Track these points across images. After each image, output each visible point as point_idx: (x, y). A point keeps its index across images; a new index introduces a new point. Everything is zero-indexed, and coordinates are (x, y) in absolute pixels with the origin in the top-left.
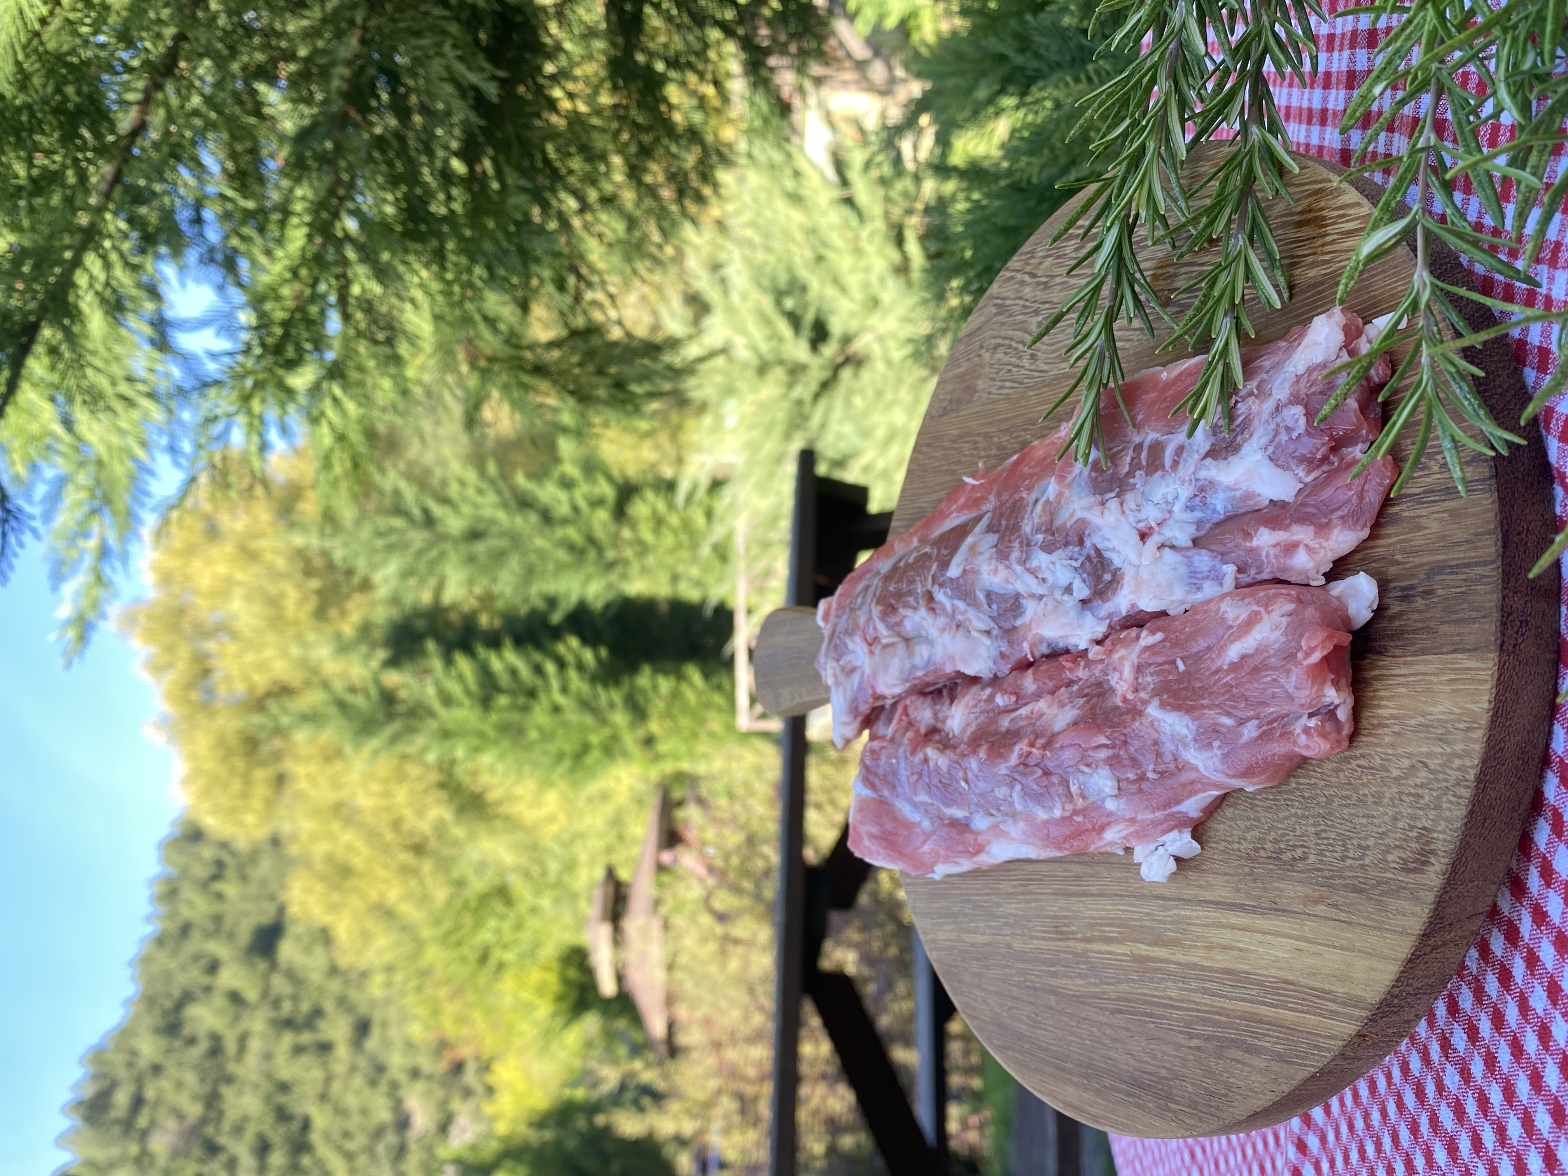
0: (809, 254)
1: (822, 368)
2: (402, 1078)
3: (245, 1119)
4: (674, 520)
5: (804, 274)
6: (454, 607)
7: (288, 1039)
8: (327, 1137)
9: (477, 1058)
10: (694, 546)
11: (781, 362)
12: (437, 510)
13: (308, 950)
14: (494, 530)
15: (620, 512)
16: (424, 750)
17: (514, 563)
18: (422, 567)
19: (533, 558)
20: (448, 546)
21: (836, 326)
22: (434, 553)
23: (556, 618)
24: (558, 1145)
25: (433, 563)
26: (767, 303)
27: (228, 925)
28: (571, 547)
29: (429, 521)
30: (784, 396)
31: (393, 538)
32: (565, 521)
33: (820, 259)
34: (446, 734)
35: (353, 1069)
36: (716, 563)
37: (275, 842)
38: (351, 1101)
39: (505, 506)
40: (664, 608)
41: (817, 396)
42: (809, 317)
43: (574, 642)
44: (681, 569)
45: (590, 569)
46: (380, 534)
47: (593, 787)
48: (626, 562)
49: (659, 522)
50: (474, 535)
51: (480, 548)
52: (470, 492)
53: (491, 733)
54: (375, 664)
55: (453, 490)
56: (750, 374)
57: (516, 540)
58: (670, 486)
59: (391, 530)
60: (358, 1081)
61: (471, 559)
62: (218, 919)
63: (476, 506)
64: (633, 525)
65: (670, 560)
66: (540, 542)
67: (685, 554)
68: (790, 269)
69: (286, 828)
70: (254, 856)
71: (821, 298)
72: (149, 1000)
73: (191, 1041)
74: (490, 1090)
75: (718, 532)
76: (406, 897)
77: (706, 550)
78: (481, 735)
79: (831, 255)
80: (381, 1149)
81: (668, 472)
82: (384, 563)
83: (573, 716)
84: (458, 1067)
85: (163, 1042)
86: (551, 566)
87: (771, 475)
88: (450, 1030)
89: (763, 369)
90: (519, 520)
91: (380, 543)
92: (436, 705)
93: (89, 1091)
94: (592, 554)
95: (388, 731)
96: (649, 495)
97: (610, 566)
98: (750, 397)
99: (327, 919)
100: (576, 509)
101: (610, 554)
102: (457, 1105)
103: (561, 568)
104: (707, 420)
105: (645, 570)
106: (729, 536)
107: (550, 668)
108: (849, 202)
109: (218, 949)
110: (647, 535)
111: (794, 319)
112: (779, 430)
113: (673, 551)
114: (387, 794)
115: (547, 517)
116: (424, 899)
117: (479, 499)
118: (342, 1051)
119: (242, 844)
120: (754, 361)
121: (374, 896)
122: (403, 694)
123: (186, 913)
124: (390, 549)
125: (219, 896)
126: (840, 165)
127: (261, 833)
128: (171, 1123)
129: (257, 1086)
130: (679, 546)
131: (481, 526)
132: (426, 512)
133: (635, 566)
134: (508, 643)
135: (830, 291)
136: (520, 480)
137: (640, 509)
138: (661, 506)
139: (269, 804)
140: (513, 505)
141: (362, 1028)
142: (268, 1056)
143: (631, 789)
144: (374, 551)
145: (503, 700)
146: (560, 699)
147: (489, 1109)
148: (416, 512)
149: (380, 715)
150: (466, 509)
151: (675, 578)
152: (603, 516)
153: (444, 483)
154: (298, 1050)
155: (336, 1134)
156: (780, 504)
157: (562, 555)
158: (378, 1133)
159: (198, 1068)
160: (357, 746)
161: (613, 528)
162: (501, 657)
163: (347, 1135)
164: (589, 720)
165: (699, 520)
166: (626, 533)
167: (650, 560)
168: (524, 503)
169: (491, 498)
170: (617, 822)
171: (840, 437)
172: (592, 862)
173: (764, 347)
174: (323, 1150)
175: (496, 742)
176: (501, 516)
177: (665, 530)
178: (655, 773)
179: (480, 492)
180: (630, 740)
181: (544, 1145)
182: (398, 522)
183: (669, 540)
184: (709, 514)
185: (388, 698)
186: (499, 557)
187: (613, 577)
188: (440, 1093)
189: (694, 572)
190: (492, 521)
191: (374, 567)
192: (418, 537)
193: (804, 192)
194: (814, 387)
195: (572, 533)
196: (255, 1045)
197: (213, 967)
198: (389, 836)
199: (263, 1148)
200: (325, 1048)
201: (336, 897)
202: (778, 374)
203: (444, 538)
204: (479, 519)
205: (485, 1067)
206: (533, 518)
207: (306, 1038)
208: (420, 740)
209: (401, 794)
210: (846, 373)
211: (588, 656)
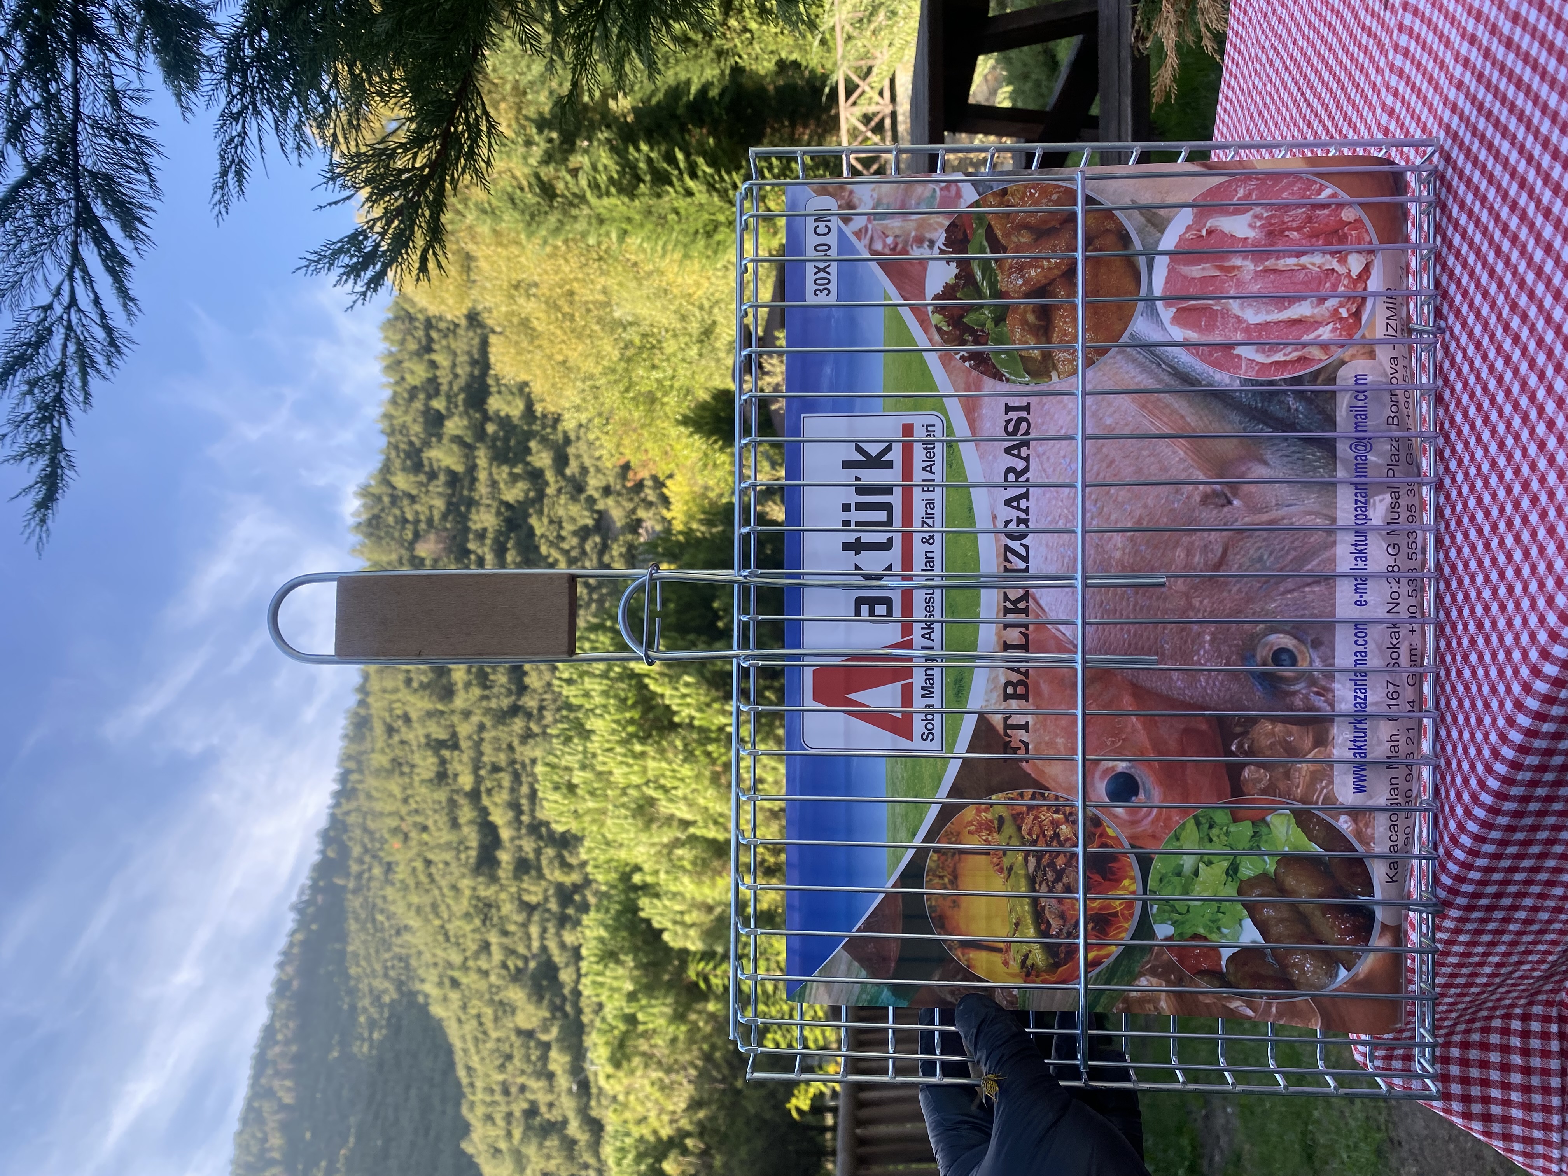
2: (596, 495)
3: (485, 530)
7: (505, 470)
8: (547, 540)
9: (655, 478)
13: (509, 403)
27: (444, 386)
34: (600, 220)
38: (561, 512)
43: (697, 130)
53: (637, 217)
54: (533, 161)
62: (435, 382)
69: (481, 304)
70: (455, 328)
73: (433, 475)
74: (666, 501)
76: (584, 356)
78: (629, 220)
80: (588, 546)
83: (704, 198)
84: (640, 486)
85: (412, 478)
88: (631, 456)
92: (589, 195)
99: (523, 377)
102: (642, 513)
107: (678, 154)
118: (550, 477)
119: (443, 320)
125: (432, 364)
127: (461, 310)
128: (431, 536)
129: (490, 507)
134: (643, 136)
139: (462, 286)
141: (561, 460)
142: (494, 484)
145: (644, 189)
146: (691, 184)
147: (666, 514)
149: (545, 207)
154: (514, 478)
155: (553, 537)
158: (585, 534)
159: (442, 495)
162: (638, 150)
163: (561, 537)
174: (545, 548)
175: (642, 226)
188: (628, 504)
196: (482, 476)
197: (439, 420)
199: (500, 549)
200: (536, 475)
205: (659, 484)
211: (710, 140)
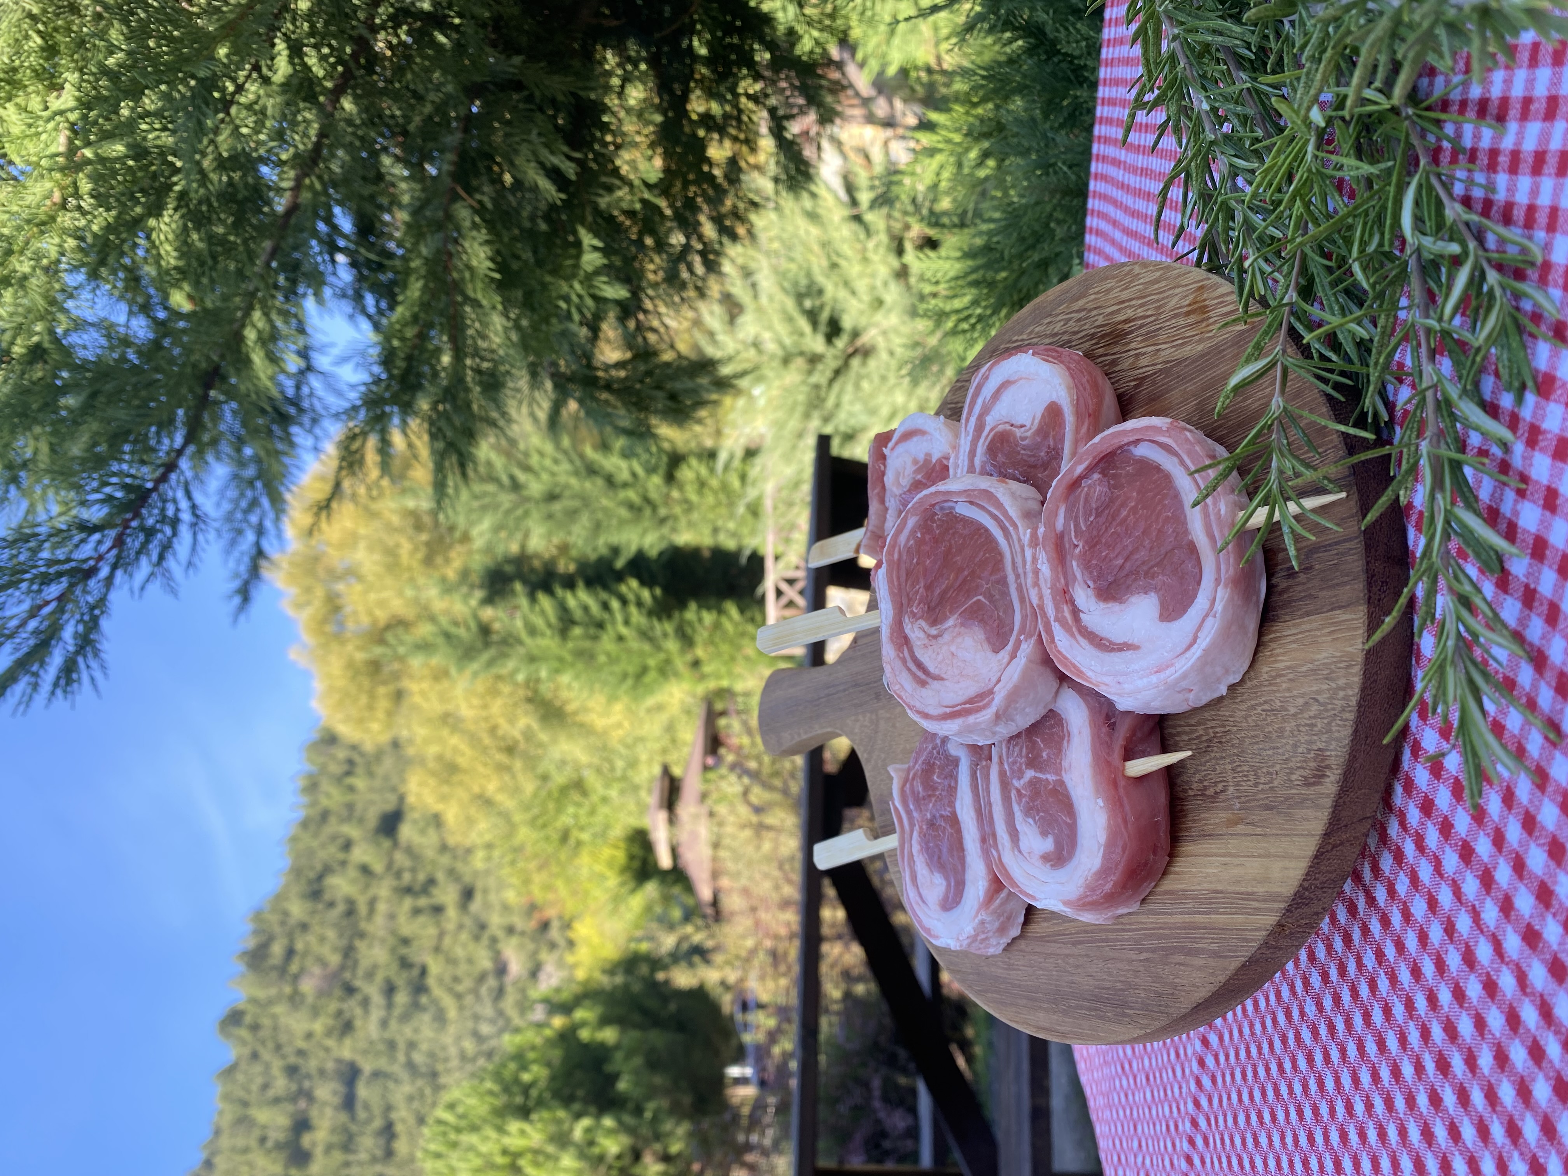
0: (825, 263)
1: (835, 357)
2: (500, 934)
3: (375, 966)
4: (714, 483)
5: (820, 279)
6: (537, 555)
7: (408, 903)
8: (440, 980)
9: (561, 918)
10: (731, 505)
11: (802, 354)
12: (522, 477)
13: (423, 832)
14: (567, 493)
15: (670, 478)
16: (516, 671)
17: (585, 520)
18: (511, 523)
19: (600, 515)
20: (530, 506)
21: (847, 323)
22: (519, 512)
23: (620, 564)
24: (626, 987)
25: (519, 520)
26: (790, 304)
27: (358, 813)
28: (631, 506)
29: (516, 486)
30: (804, 382)
31: (487, 500)
32: (625, 485)
33: (834, 266)
34: (532, 659)
35: (461, 927)
36: (749, 518)
37: (396, 744)
38: (460, 952)
39: (576, 473)
40: (706, 554)
41: (831, 381)
42: (825, 316)
43: (634, 583)
44: (720, 523)
45: (647, 524)
46: (476, 497)
47: (650, 701)
48: (675, 518)
49: (702, 484)
50: (552, 497)
51: (557, 507)
52: (548, 462)
53: (569, 658)
54: (474, 602)
55: (534, 460)
56: (776, 364)
57: (586, 501)
58: (712, 455)
59: (485, 494)
60: (464, 936)
61: (550, 517)
62: (350, 807)
63: (553, 474)
64: (681, 488)
65: (711, 516)
66: (605, 502)
67: (723, 511)
68: (809, 274)
69: (405, 733)
70: (379, 755)
71: (835, 300)
72: (297, 872)
73: (331, 905)
74: (571, 944)
75: (752, 493)
76: (501, 789)
77: (741, 510)
78: (561, 660)
79: (843, 263)
80: (484, 990)
81: (709, 443)
82: (480, 520)
83: (635, 644)
84: (545, 926)
85: (309, 905)
86: (614, 522)
87: (794, 447)
88: (538, 894)
89: (786, 360)
90: (588, 485)
91: (476, 504)
92: (524, 636)
93: (251, 943)
94: (648, 512)
95: (486, 656)
96: (694, 462)
97: (663, 521)
98: (777, 383)
99: (439, 807)
100: (634, 475)
101: (663, 512)
102: (544, 956)
103: (622, 523)
104: (741, 402)
105: (691, 525)
106: (760, 498)
107: (615, 604)
108: (857, 218)
109: (351, 831)
110: (693, 497)
111: (812, 316)
112: (800, 409)
113: (713, 508)
114: (485, 707)
115: (610, 481)
116: (516, 790)
117: (555, 468)
118: (452, 913)
119: (369, 746)
120: (780, 353)
121: (476, 789)
122: (497, 626)
123: (325, 802)
124: (484, 508)
125: (351, 789)
126: (850, 188)
127: (384, 738)
128: (317, 970)
129: (383, 941)
130: (719, 504)
131: (557, 490)
132: (512, 478)
133: (683, 521)
134: (581, 584)
135: (842, 294)
136: (589, 452)
137: (686, 474)
138: (703, 471)
139: (390, 714)
140: (583, 472)
141: (468, 894)
142: (392, 917)
143: (682, 702)
144: (471, 511)
145: (577, 631)
146: (624, 630)
147: (570, 959)
148: (505, 479)
149: (479, 644)
150: (545, 476)
151: (715, 531)
152: (656, 480)
153: (527, 454)
154: (416, 912)
155: (447, 979)
156: (801, 471)
157: (624, 512)
158: (482, 978)
159: (335, 925)
160: (461, 669)
161: (664, 490)
162: (575, 596)
163: (456, 979)
164: (647, 647)
165: (736, 483)
166: (675, 494)
167: (695, 516)
168: (592, 470)
169: (566, 466)
170: (670, 728)
171: (851, 414)
172: (650, 761)
173: (788, 341)
174: (437, 991)
175: (572, 665)
176: (573, 481)
177: (706, 491)
178: (701, 689)
179: (556, 461)
180: (680, 663)
181: (615, 988)
182: (491, 488)
183: (710, 499)
184: (743, 477)
185: (485, 630)
186: (572, 514)
187: (665, 530)
188: (531, 946)
189: (731, 525)
190: (567, 486)
191: (472, 524)
192: (506, 499)
193: (821, 211)
194: (829, 374)
195: (631, 495)
197: (347, 846)
198: (487, 741)
199: (390, 990)
200: (438, 910)
201: (445, 789)
202: (799, 363)
203: (528, 499)
204: (556, 485)
205: (567, 925)
206: (600, 482)
207: (423, 902)
208: (511, 664)
209: (497, 707)
210: (855, 362)
211: (646, 594)
